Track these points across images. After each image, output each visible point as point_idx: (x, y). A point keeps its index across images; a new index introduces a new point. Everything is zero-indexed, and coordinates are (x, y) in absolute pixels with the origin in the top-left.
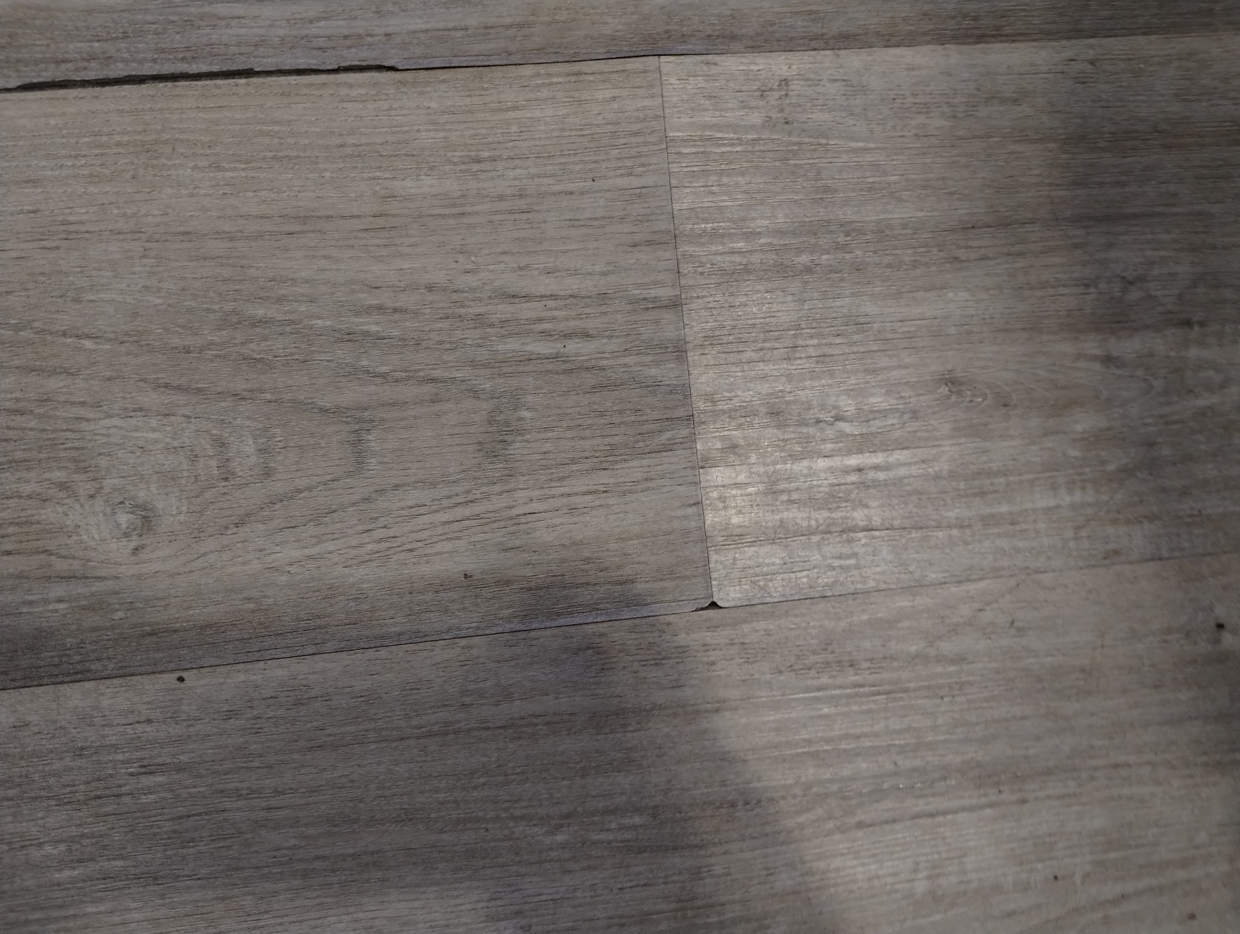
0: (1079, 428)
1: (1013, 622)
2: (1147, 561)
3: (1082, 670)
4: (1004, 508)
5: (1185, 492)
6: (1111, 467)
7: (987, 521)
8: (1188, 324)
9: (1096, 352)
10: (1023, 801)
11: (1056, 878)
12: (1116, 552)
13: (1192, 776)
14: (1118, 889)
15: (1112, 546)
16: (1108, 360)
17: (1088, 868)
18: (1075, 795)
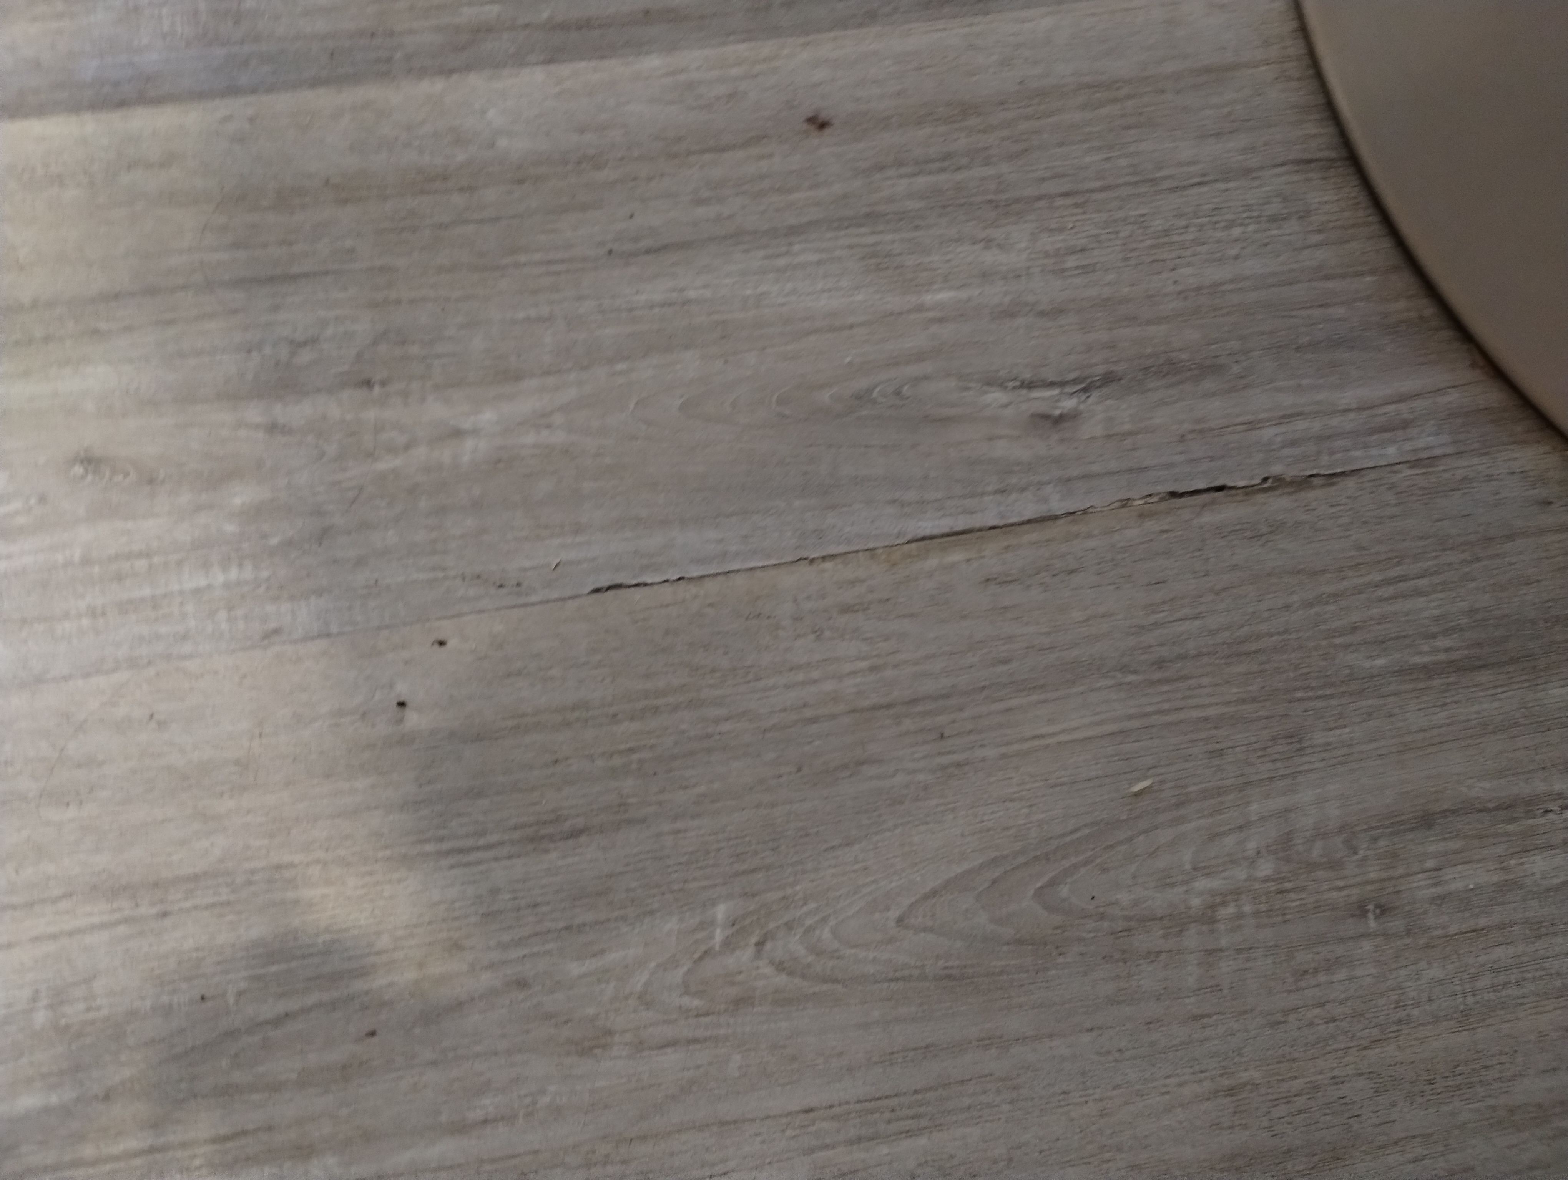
0: (237, 501)
1: (152, 716)
2: (312, 638)
3: (237, 762)
4: (147, 592)
5: (360, 562)
6: (274, 541)
7: (124, 607)
8: (368, 384)
9: (258, 419)
10: (165, 915)
11: (203, 998)
12: (276, 632)
13: (371, 873)
14: (281, 1007)
15: (272, 625)
16: (273, 428)
17: (243, 985)
18: (228, 903)
